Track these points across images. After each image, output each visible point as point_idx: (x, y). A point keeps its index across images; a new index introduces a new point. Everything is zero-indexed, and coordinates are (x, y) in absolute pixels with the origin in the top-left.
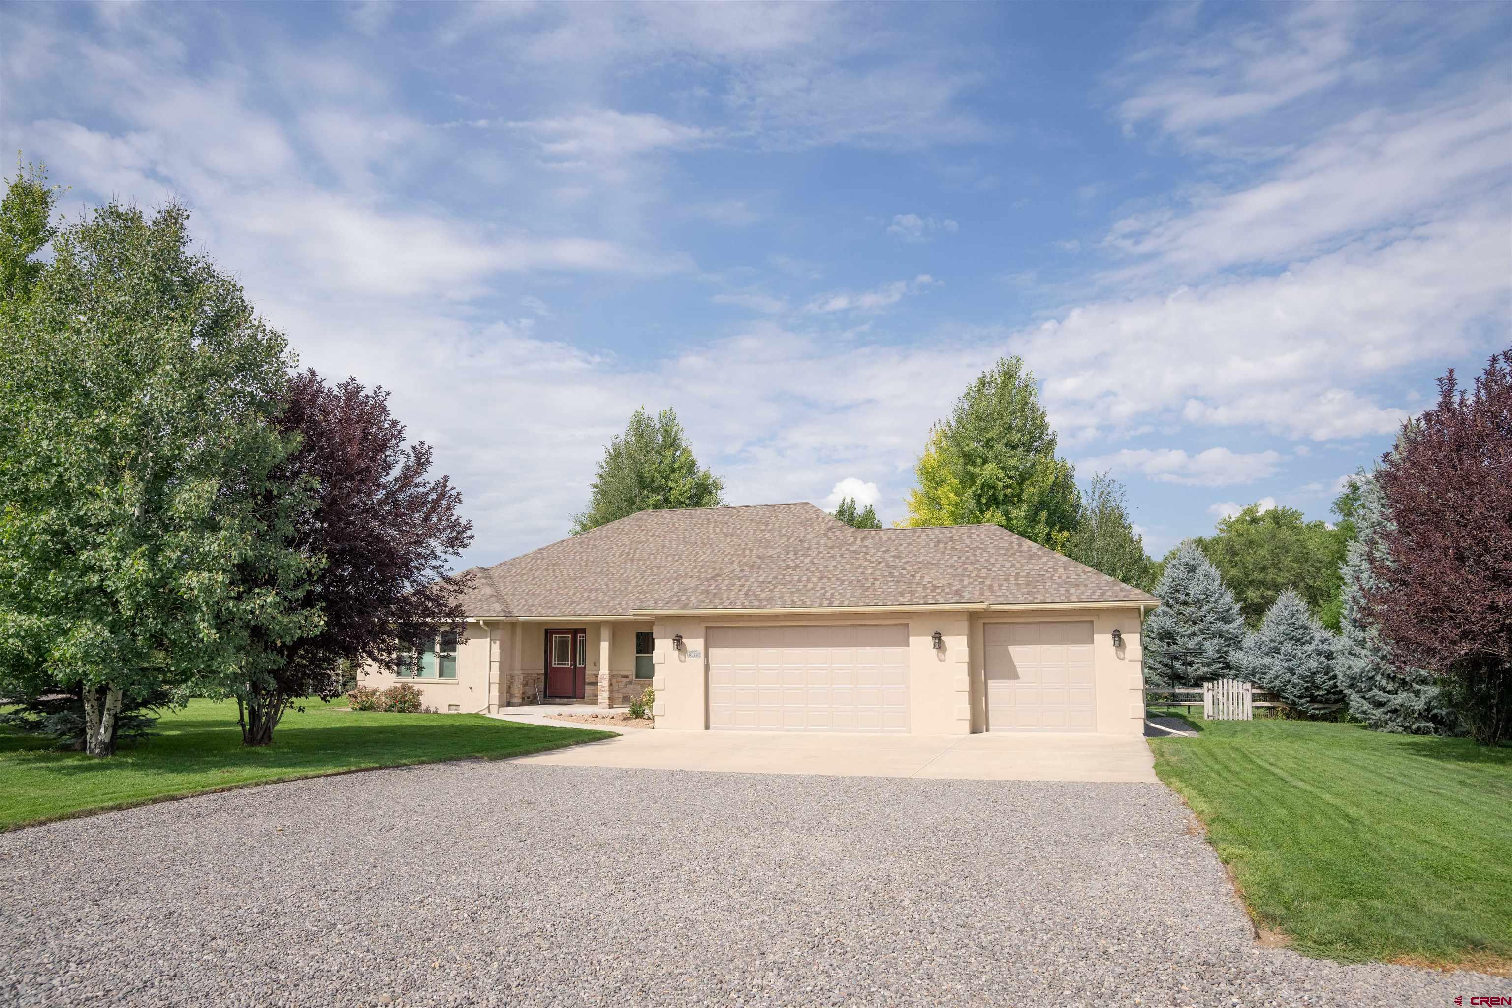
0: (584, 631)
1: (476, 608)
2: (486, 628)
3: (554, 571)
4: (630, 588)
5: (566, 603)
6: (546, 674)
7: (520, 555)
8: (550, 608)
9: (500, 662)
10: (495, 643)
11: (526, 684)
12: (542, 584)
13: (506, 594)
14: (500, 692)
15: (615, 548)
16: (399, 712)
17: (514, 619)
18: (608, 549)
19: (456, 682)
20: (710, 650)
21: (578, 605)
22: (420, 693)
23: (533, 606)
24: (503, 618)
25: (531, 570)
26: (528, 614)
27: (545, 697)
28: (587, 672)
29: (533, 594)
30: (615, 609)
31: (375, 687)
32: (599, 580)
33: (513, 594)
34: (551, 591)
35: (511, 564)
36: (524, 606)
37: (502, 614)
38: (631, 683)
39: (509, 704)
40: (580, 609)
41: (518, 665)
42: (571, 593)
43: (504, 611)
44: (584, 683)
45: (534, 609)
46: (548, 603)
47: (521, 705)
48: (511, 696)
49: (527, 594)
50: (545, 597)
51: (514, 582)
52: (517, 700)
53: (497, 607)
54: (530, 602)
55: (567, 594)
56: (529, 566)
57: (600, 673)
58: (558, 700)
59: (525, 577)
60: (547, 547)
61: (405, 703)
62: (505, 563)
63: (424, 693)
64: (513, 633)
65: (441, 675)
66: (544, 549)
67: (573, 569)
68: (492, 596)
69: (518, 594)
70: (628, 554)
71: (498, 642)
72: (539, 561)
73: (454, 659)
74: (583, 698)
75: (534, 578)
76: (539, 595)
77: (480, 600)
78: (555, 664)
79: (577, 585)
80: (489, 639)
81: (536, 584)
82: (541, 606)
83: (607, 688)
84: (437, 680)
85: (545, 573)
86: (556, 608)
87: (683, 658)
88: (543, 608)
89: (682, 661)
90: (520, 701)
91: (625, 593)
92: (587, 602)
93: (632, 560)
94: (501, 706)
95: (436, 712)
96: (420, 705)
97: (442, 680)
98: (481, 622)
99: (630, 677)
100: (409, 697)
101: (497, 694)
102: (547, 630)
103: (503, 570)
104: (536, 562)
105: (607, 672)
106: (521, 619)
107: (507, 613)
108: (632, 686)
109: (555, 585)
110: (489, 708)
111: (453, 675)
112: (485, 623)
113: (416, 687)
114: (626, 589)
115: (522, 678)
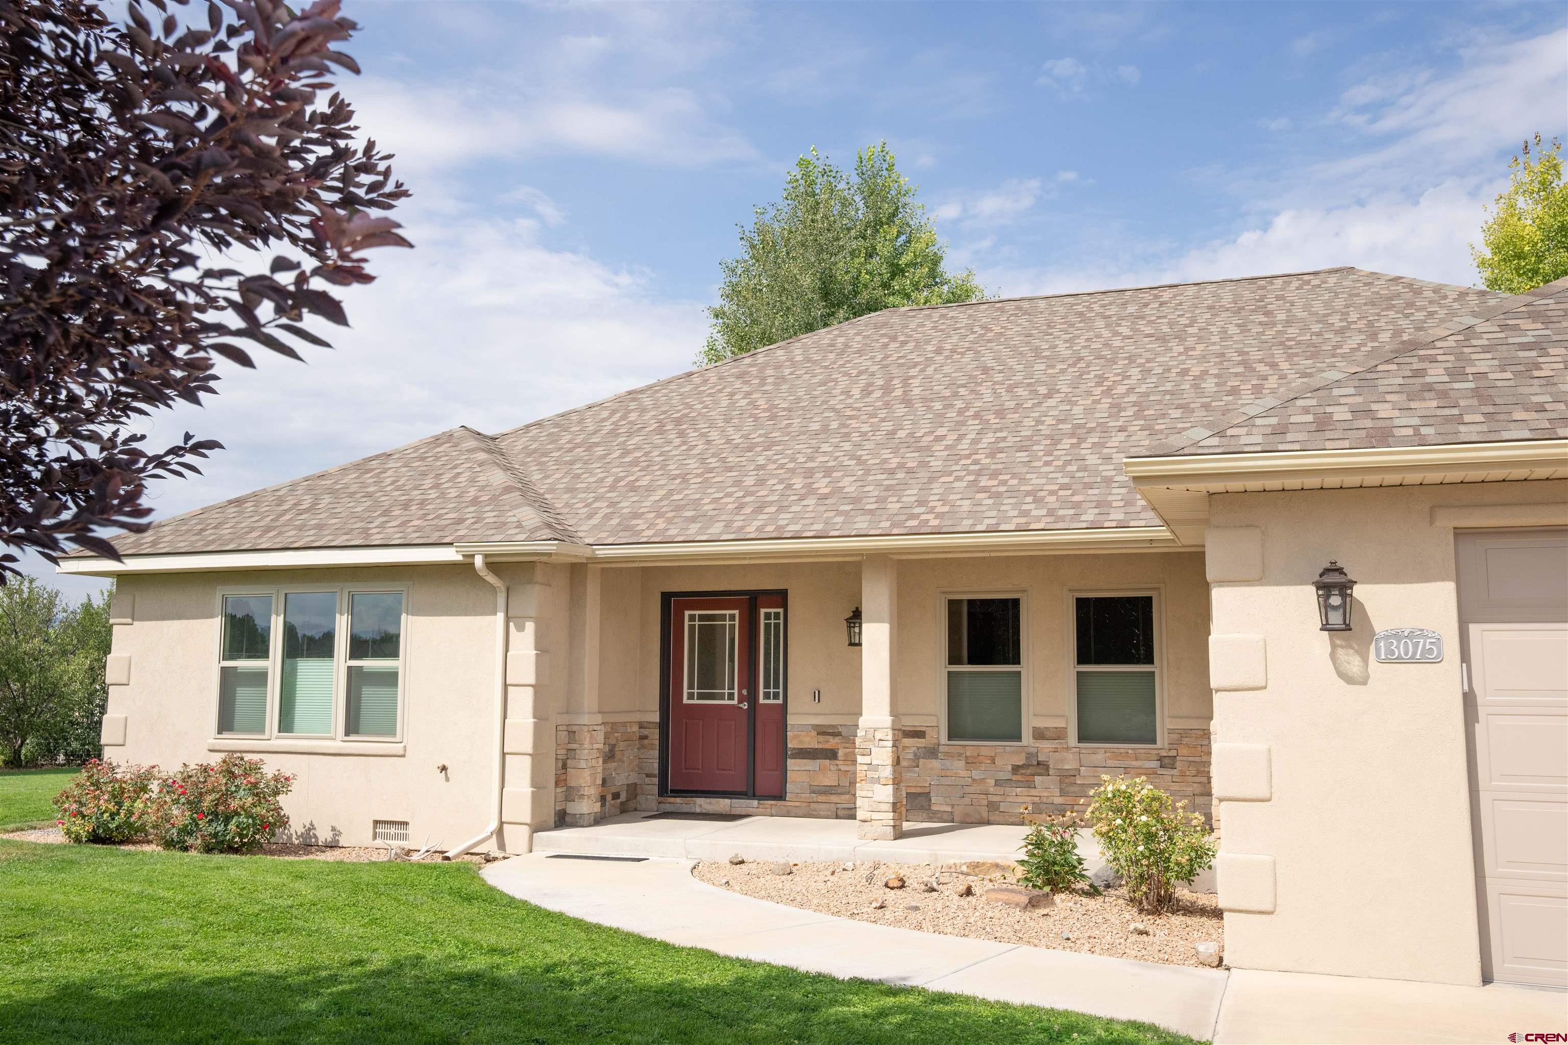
0: (780, 598)
1: (460, 521)
2: (491, 578)
3: (682, 434)
4: (936, 464)
5: (741, 507)
6: (663, 726)
7: (580, 404)
8: (693, 520)
9: (538, 688)
10: (521, 628)
11: (610, 756)
12: (651, 463)
13: (552, 490)
14: (537, 783)
15: (844, 382)
16: (208, 849)
17: (581, 552)
18: (823, 383)
19: (397, 748)
20: (1474, 629)
21: (781, 509)
22: (281, 784)
23: (636, 515)
24: (551, 547)
25: (614, 433)
26: (624, 537)
27: (663, 791)
28: (791, 720)
29: (632, 488)
30: (913, 516)
31: (146, 765)
32: (825, 447)
33: (570, 490)
34: (684, 478)
35: (556, 425)
36: (607, 517)
37: (546, 533)
38: (932, 752)
39: (562, 820)
40: (793, 521)
41: (589, 698)
42: (750, 481)
43: (549, 526)
44: (782, 753)
45: (640, 524)
46: (678, 508)
47: (599, 820)
48: (571, 794)
49: (613, 488)
50: (671, 492)
51: (571, 463)
52: (587, 806)
53: (529, 516)
54: (626, 506)
55: (738, 483)
56: (608, 426)
57: (863, 722)
58: (703, 804)
59: (599, 451)
60: (650, 387)
61: (227, 820)
62: (539, 424)
63: (295, 786)
64: (576, 601)
65: (352, 727)
66: (642, 391)
67: (738, 428)
68: (508, 490)
69: (586, 490)
70: (887, 389)
71: (530, 626)
72: (633, 416)
73: (390, 679)
74: (780, 796)
75: (626, 453)
76: (650, 489)
77: (475, 501)
78: (689, 696)
79: (761, 460)
80: (501, 616)
81: (635, 463)
82: (660, 515)
83: (887, 772)
84: (339, 743)
85: (657, 440)
86: (712, 520)
87: (1353, 664)
88: (670, 521)
89: (1349, 680)
90: (597, 807)
91: (923, 475)
92: (811, 501)
93: (907, 402)
94: (537, 827)
95: (333, 846)
96: (283, 822)
97: (356, 744)
98: (479, 561)
99: (931, 733)
100: (243, 799)
101: (528, 790)
102: (666, 597)
103: (534, 439)
104: (624, 417)
105: (886, 720)
106: (602, 552)
107: (563, 535)
108: (935, 764)
109: (693, 464)
110: (500, 832)
111: (388, 728)
112: (493, 565)
113: (270, 767)
114: (923, 464)
115: (600, 736)
